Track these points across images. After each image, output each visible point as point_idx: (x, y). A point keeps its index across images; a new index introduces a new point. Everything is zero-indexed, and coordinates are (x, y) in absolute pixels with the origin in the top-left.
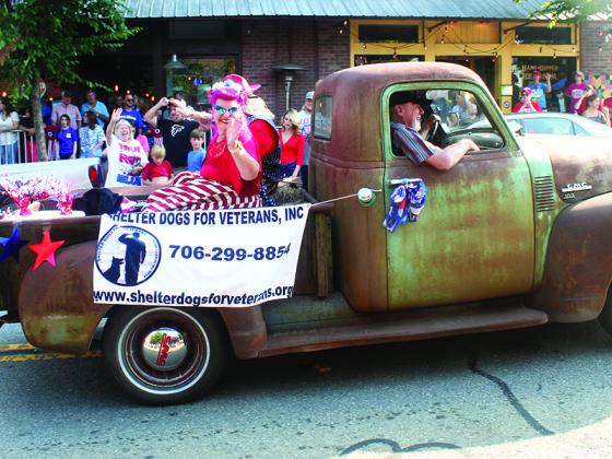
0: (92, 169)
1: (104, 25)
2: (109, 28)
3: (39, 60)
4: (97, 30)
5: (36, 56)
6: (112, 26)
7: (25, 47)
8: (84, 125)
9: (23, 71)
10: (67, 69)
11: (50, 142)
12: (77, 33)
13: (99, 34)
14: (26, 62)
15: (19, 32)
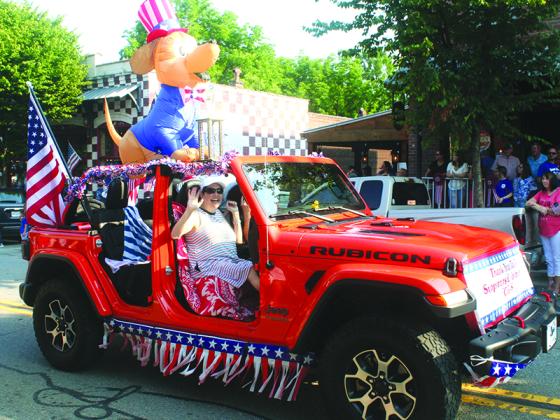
0: (516, 218)
1: (543, 82)
2: (547, 84)
3: (480, 116)
4: (535, 86)
5: (476, 113)
6: (550, 83)
7: (467, 105)
8: (518, 175)
9: (463, 126)
10: (506, 124)
11: (490, 190)
12: (517, 91)
13: (537, 90)
14: (466, 118)
15: (461, 91)
